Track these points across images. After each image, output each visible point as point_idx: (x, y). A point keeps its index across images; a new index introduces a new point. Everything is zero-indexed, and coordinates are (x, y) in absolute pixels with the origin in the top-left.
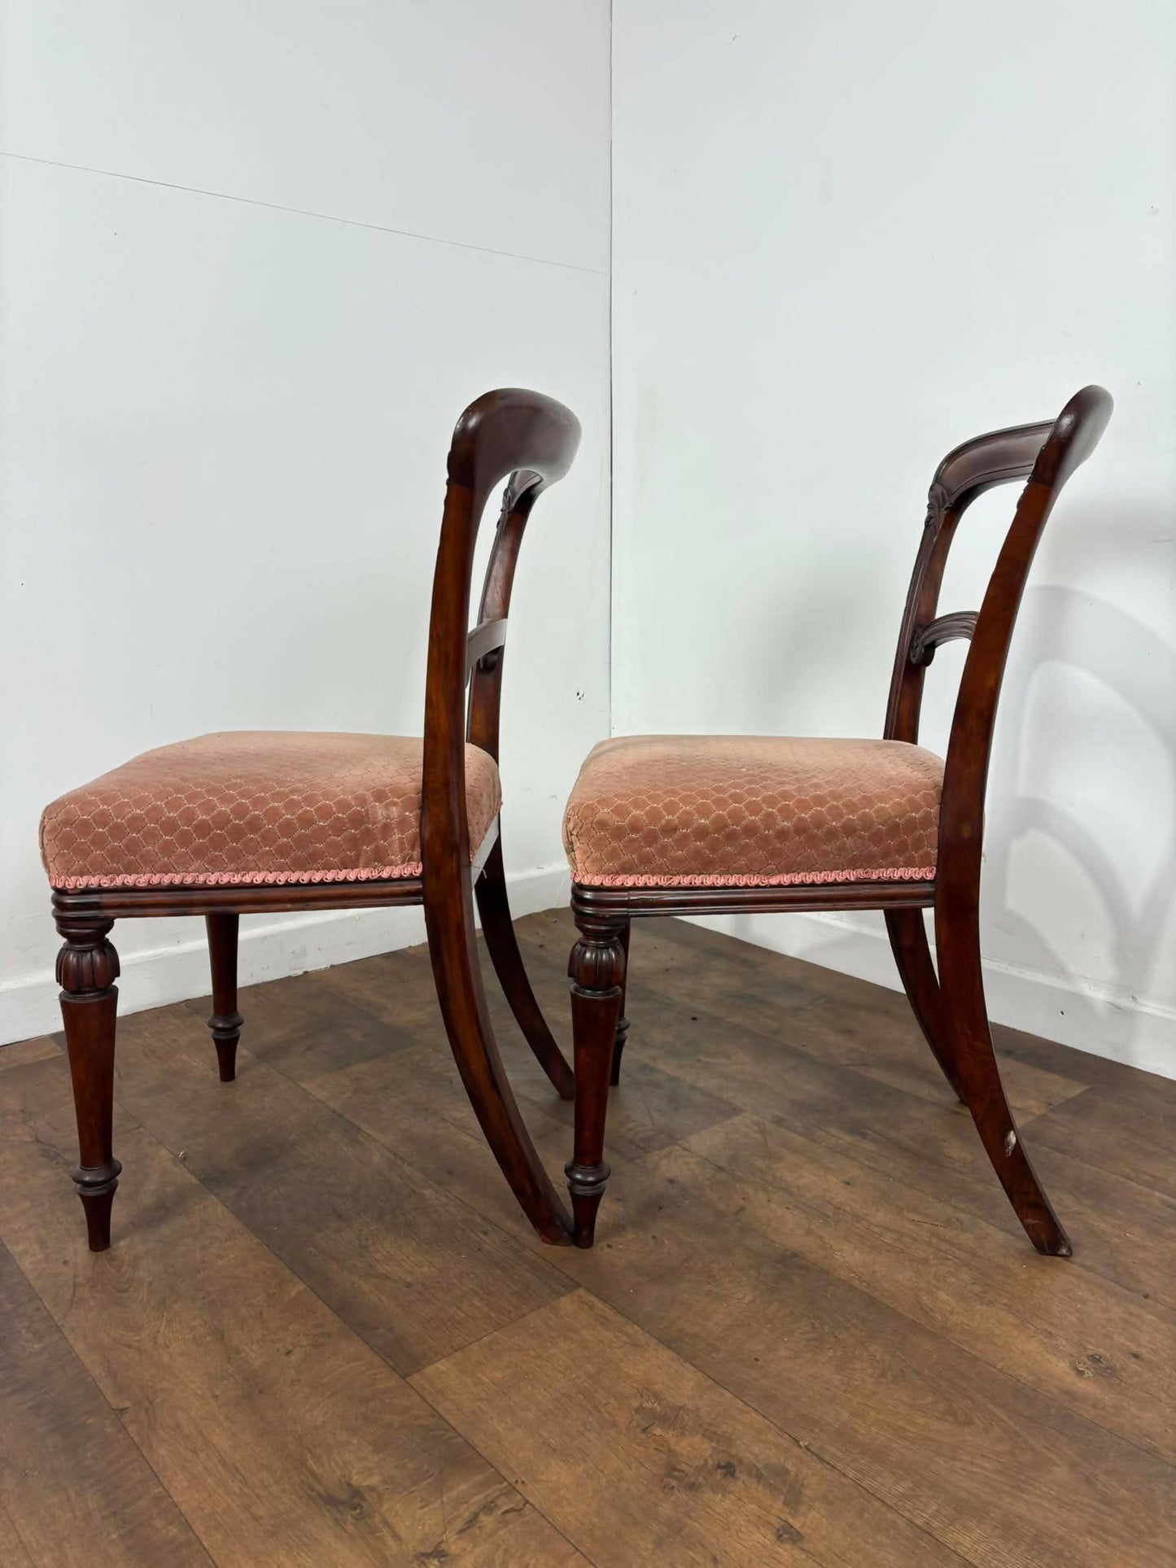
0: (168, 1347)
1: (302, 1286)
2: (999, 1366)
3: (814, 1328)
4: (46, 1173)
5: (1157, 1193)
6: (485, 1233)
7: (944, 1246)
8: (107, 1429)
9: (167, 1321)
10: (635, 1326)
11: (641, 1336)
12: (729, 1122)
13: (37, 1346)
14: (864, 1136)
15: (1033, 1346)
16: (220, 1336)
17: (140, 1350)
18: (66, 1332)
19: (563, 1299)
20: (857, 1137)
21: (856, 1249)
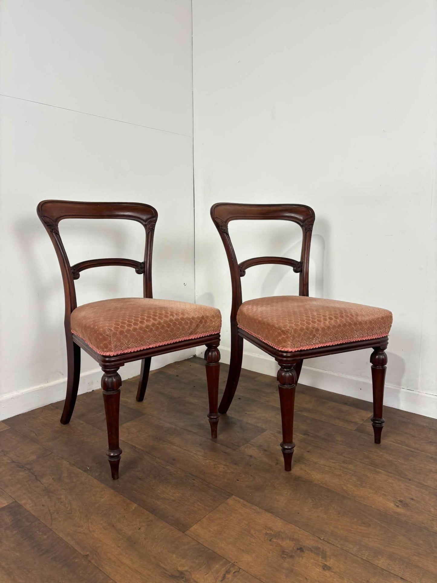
0: (95, 531)
1: (135, 505)
2: (373, 507)
3: (313, 501)
5: (403, 446)
6: (194, 480)
7: (345, 470)
8: (83, 563)
9: (91, 522)
10: (255, 506)
11: (259, 510)
12: (263, 434)
13: (45, 537)
15: (381, 499)
16: (112, 525)
18: (54, 530)
19: (228, 500)
20: (307, 436)
21: (318, 473)
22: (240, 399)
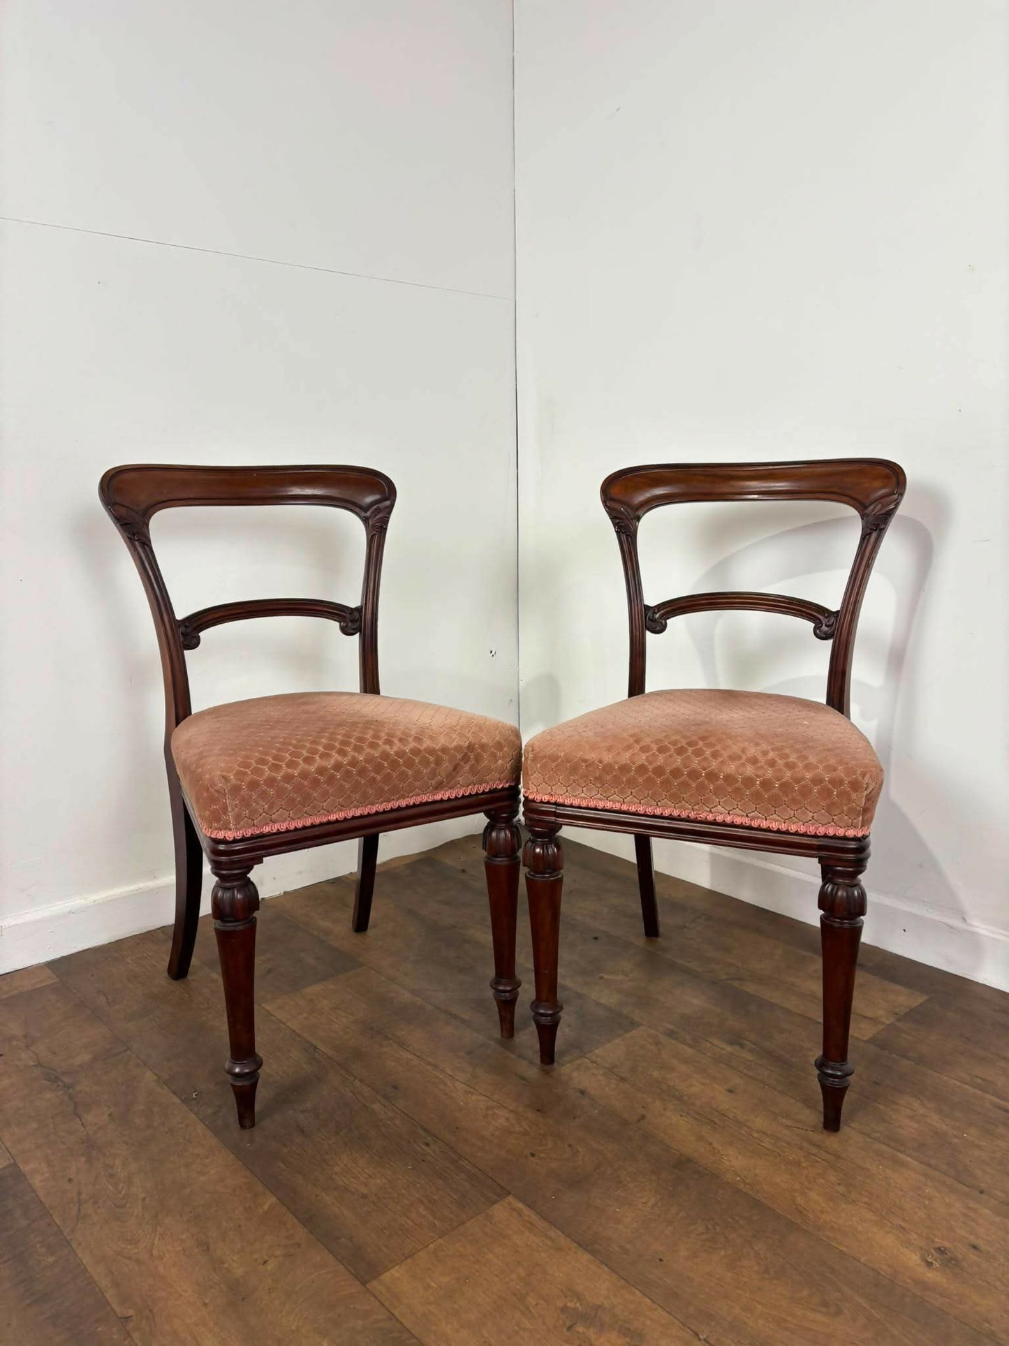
0: (162, 1259)
1: (274, 1199)
2: (863, 1259)
3: (708, 1229)
4: (48, 1096)
5: (988, 1096)
6: (427, 1145)
7: (814, 1150)
8: (115, 1337)
9: (160, 1234)
10: (557, 1231)
11: (563, 1241)
12: (628, 1035)
13: (51, 1260)
14: (742, 1046)
15: (890, 1240)
16: (205, 1247)
17: (138, 1261)
18: (74, 1245)
19: (496, 1207)
20: (737, 1048)
21: (740, 1153)
22: (596, 938)
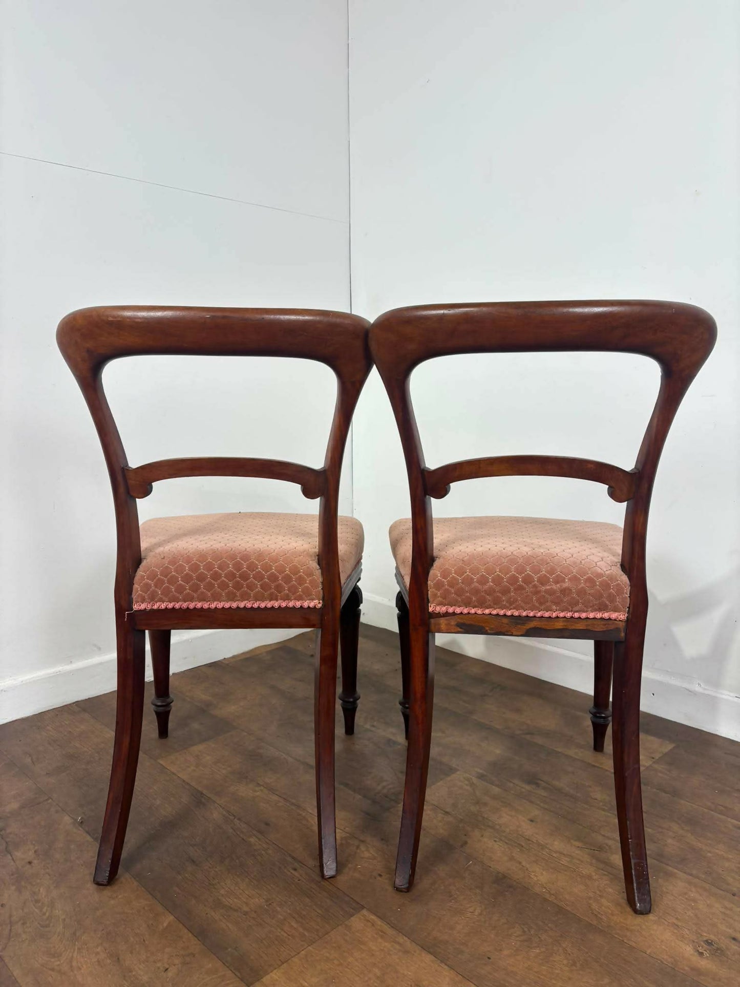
0: (80, 969)
1: (172, 918)
2: (648, 952)
3: (524, 932)
5: (729, 819)
6: (295, 870)
7: (601, 865)
9: (79, 949)
10: (404, 937)
11: (408, 944)
12: (449, 778)
14: (538, 785)
15: (667, 935)
16: (117, 959)
17: (59, 971)
18: (7, 960)
19: (354, 919)
20: (534, 786)
21: (543, 870)
